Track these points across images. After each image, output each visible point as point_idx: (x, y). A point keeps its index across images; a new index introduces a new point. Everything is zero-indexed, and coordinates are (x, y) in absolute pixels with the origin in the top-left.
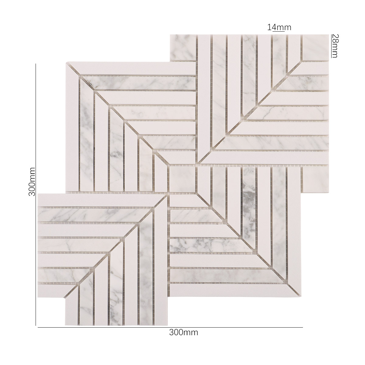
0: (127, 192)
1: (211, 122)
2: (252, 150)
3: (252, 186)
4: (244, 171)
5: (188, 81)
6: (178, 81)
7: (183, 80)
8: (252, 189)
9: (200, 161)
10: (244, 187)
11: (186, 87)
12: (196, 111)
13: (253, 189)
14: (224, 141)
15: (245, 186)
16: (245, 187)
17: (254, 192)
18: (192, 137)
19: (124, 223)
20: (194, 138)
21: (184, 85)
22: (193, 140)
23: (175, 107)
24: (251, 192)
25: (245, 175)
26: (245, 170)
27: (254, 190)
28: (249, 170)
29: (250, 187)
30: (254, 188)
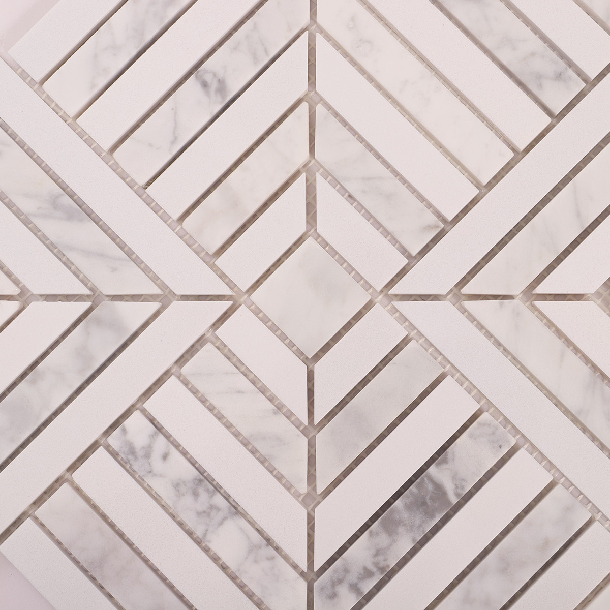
0: (149, 202)
1: (518, 228)
2: (549, 395)
3: (463, 480)
4: (480, 424)
5: (559, 76)
6: (533, 54)
7: (547, 64)
8: (457, 487)
9: (396, 295)
10: (439, 464)
11: (540, 86)
12: (508, 167)
13: (459, 491)
14: (501, 304)
15: (445, 461)
16: (444, 466)
17: (454, 500)
18: (432, 219)
19: (68, 264)
20: (438, 227)
21: (539, 77)
22: (429, 227)
23: (464, 110)
24: (444, 493)
25: (471, 436)
26: (484, 424)
27: (457, 495)
28: (493, 433)
29: (454, 477)
30: (463, 488)
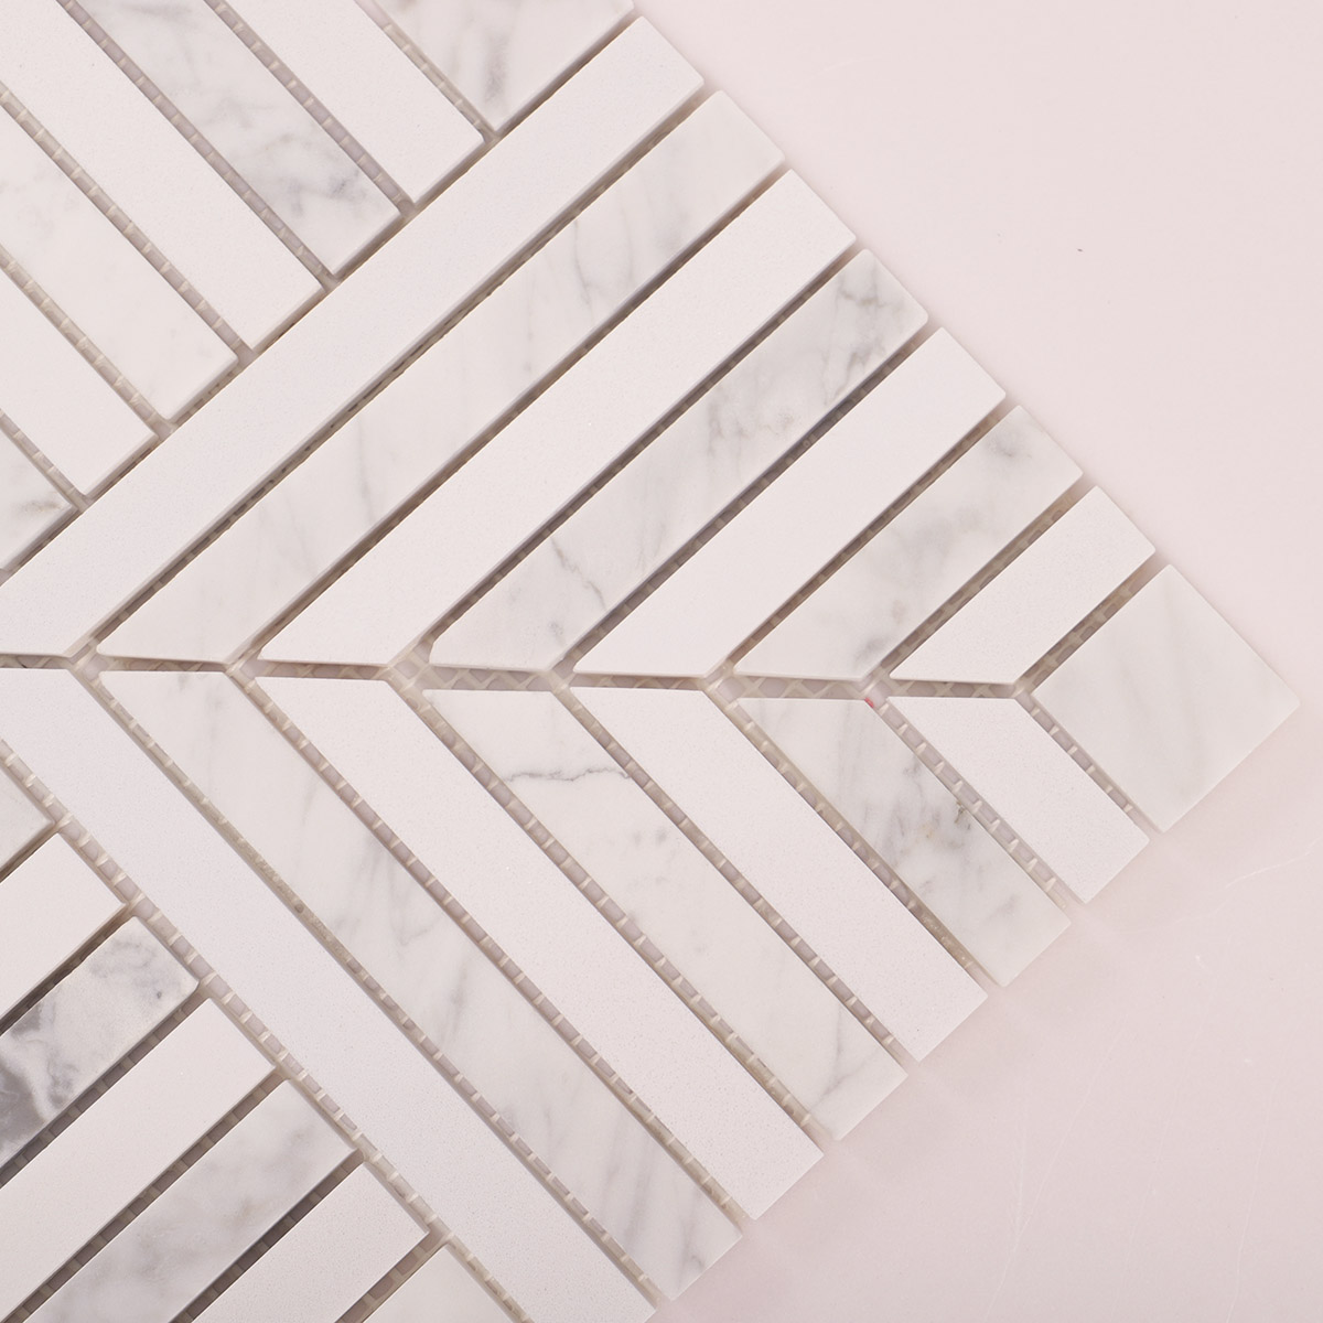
2: (281, 891)
3: (71, 1067)
4: (118, 944)
5: (339, 190)
6: (286, 139)
7: (314, 161)
8: (55, 1082)
10: (20, 1030)
11: (298, 209)
13: (60, 1091)
14: (182, 681)
15: (34, 1024)
16: (31, 1035)
17: (49, 1113)
18: (41, 487)
20: (52, 505)
21: (297, 189)
22: (37, 507)
24: (26, 1096)
25: (95, 970)
26: (127, 945)
27: (56, 1100)
28: (146, 965)
29: (52, 1061)
30: (68, 1085)
